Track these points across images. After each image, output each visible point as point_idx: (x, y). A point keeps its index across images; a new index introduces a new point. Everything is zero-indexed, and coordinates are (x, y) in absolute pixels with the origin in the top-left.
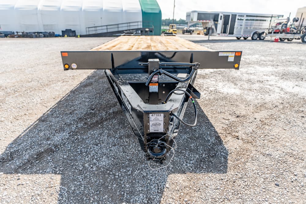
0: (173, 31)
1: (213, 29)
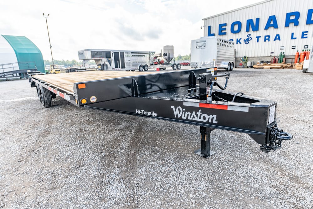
0: (56, 71)
1: (107, 65)
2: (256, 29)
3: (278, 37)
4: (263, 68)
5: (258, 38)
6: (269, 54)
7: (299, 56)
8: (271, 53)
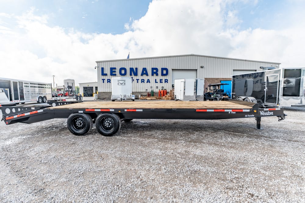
2: (136, 74)
3: (148, 81)
4: (147, 99)
5: (138, 80)
6: (145, 91)
7: (160, 92)
8: (146, 90)
